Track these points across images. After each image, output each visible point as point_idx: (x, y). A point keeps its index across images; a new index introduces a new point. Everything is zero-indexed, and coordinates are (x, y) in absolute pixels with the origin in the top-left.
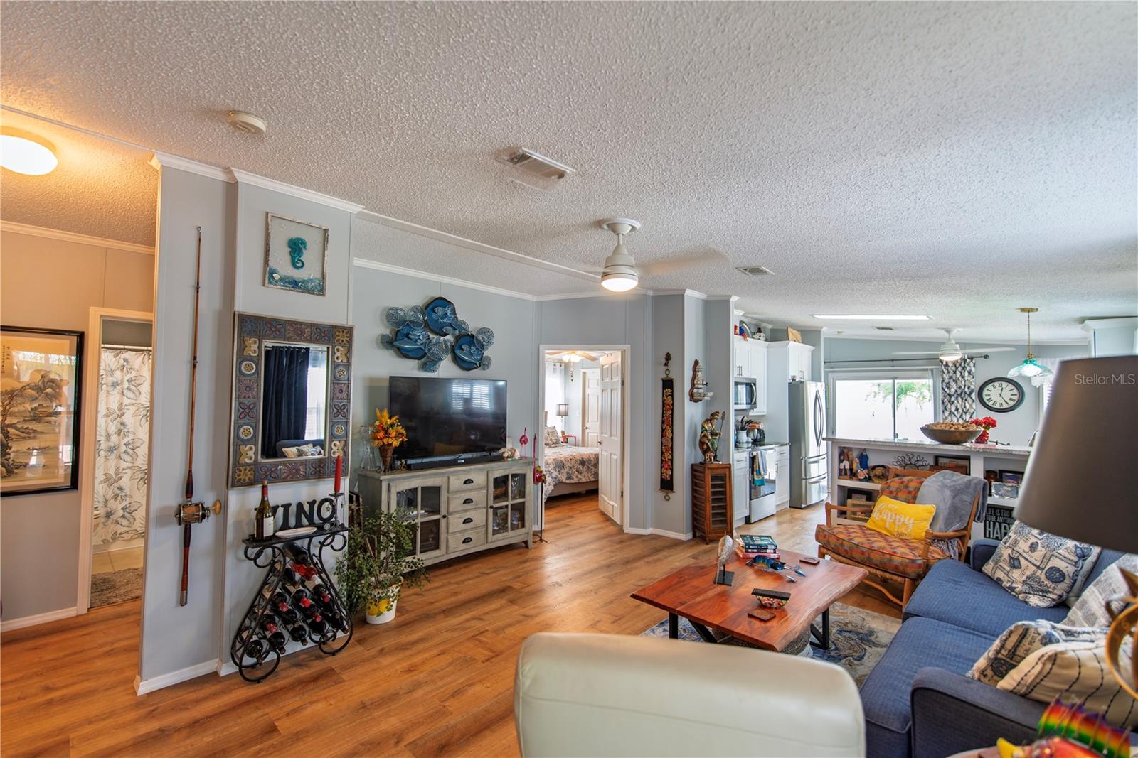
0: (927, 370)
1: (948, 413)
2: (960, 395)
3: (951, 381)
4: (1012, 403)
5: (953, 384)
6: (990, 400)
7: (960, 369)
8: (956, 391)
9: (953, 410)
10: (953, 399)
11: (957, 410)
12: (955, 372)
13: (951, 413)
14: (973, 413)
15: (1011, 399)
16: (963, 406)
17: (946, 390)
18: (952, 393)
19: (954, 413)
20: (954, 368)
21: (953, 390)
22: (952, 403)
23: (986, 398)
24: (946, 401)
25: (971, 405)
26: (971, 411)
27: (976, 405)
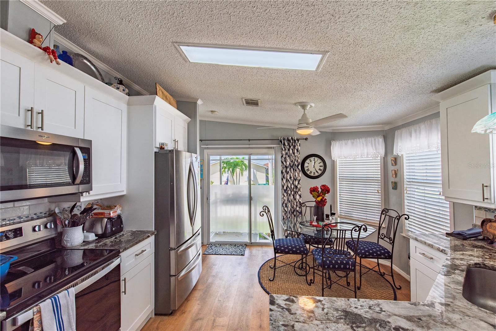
0: (271, 148)
1: (285, 180)
2: (292, 167)
3: (287, 156)
4: (320, 172)
5: (288, 158)
6: (308, 170)
7: (292, 147)
8: (290, 164)
9: (288, 178)
10: (288, 170)
11: (290, 178)
12: (289, 150)
13: (287, 180)
14: (300, 180)
15: (320, 170)
16: (294, 175)
17: (284, 163)
18: (288, 165)
19: (289, 181)
20: (288, 147)
21: (288, 163)
22: (287, 173)
23: (306, 169)
24: (284, 171)
25: (298, 174)
26: (299, 178)
27: (301, 174)
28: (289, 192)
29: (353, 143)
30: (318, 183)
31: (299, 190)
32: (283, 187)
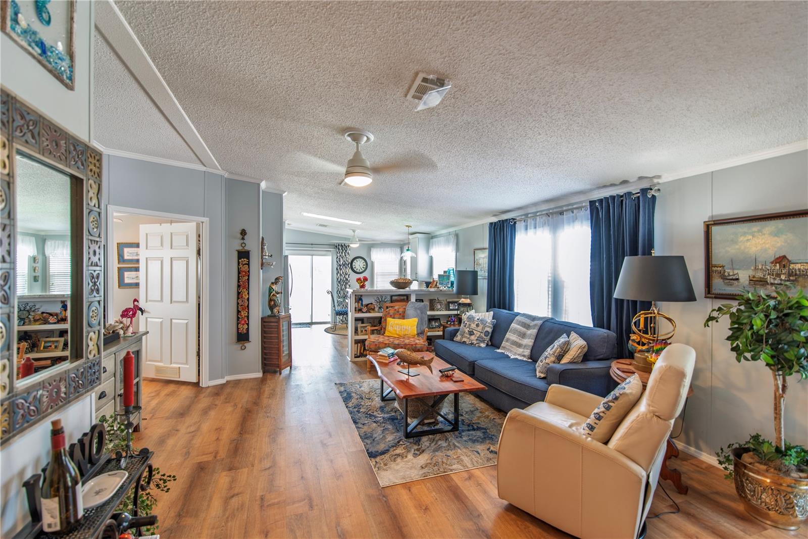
0: (329, 251)
1: (339, 274)
2: (344, 265)
3: (341, 257)
4: (363, 269)
5: (341, 259)
7: (344, 251)
8: (343, 263)
10: (341, 267)
11: (343, 273)
12: (342, 253)
13: (341, 275)
15: (363, 267)
16: (346, 271)
17: (339, 262)
18: (341, 264)
20: (341, 251)
21: (341, 263)
22: (341, 269)
23: (354, 267)
24: (338, 268)
25: (348, 271)
26: (349, 273)
27: (350, 270)
28: (342, 283)
29: (384, 250)
30: (361, 276)
31: (349, 282)
32: (338, 279)
